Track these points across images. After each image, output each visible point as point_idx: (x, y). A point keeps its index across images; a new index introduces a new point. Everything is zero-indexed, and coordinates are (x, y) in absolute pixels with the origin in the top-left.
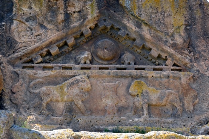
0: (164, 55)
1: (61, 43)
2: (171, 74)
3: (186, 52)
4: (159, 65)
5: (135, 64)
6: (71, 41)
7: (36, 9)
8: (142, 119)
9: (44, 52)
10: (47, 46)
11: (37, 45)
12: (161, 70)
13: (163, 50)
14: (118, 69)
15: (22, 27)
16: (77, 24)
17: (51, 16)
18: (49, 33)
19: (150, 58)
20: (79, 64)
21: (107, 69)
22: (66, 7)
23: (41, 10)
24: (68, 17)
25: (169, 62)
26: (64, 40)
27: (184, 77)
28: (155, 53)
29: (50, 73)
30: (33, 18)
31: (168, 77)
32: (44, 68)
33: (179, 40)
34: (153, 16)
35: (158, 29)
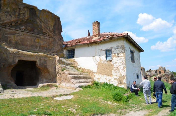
0: (46, 32)
1: (16, 22)
2: (47, 38)
3: (53, 33)
4: (44, 35)
5: (38, 33)
6: (19, 22)
7: (9, 9)
8: (37, 49)
9: (10, 24)
10: (11, 22)
11: (8, 21)
12: (45, 36)
13: (46, 31)
14: (32, 34)
15: (3, 14)
16: (22, 17)
17: (14, 13)
18: (12, 18)
19: (42, 32)
20: (21, 29)
21: (29, 33)
22: (19, 11)
23: (11, 10)
24: (19, 14)
25: (47, 34)
26: (17, 22)
27: (51, 40)
28: (44, 31)
29: (11, 31)
30: (8, 12)
31: (46, 39)
32: (9, 29)
33: (51, 29)
34: (45, 20)
35: (46, 24)
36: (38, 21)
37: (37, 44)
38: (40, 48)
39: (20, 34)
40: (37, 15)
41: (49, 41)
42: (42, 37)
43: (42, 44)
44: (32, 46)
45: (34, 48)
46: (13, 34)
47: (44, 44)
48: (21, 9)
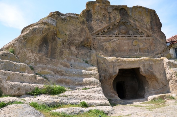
0: (143, 32)
1: (108, 28)
2: (146, 38)
3: (151, 30)
4: (141, 35)
5: (134, 35)
6: (111, 27)
7: (99, 16)
8: (137, 54)
9: (102, 31)
10: (103, 29)
11: (100, 28)
12: (143, 37)
13: (143, 30)
14: (128, 36)
15: (95, 23)
16: (113, 21)
17: (104, 19)
18: (104, 24)
19: (138, 33)
20: (114, 35)
21: (124, 36)
22: (109, 15)
23: (101, 17)
24: (110, 19)
25: (145, 34)
27: (151, 39)
28: (140, 31)
29: (105, 38)
30: (98, 20)
31: (145, 39)
32: (103, 36)
33: (148, 27)
34: (139, 18)
35: (141, 22)
36: (131, 21)
37: (136, 48)
38: (140, 51)
39: (115, 39)
40: (129, 15)
41: (149, 41)
42: (140, 38)
43: (141, 46)
44: (130, 50)
45: (133, 53)
46: (107, 42)
47: (144, 46)
48: (110, 12)
